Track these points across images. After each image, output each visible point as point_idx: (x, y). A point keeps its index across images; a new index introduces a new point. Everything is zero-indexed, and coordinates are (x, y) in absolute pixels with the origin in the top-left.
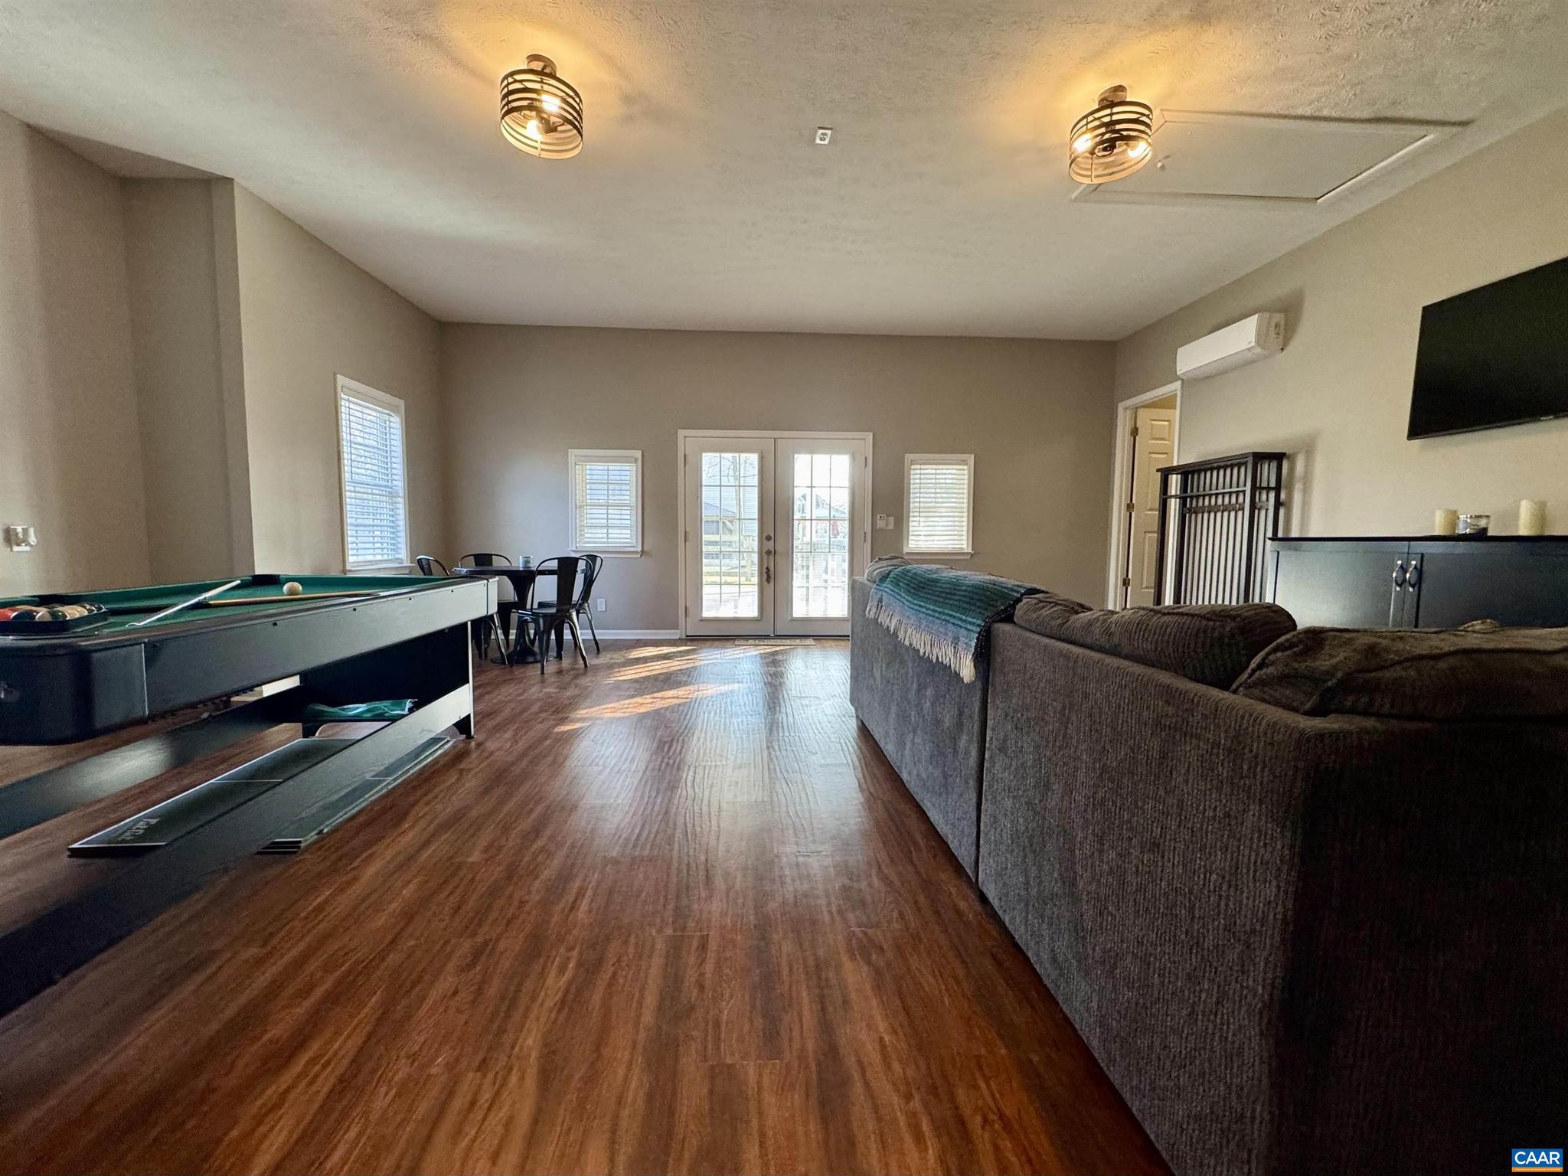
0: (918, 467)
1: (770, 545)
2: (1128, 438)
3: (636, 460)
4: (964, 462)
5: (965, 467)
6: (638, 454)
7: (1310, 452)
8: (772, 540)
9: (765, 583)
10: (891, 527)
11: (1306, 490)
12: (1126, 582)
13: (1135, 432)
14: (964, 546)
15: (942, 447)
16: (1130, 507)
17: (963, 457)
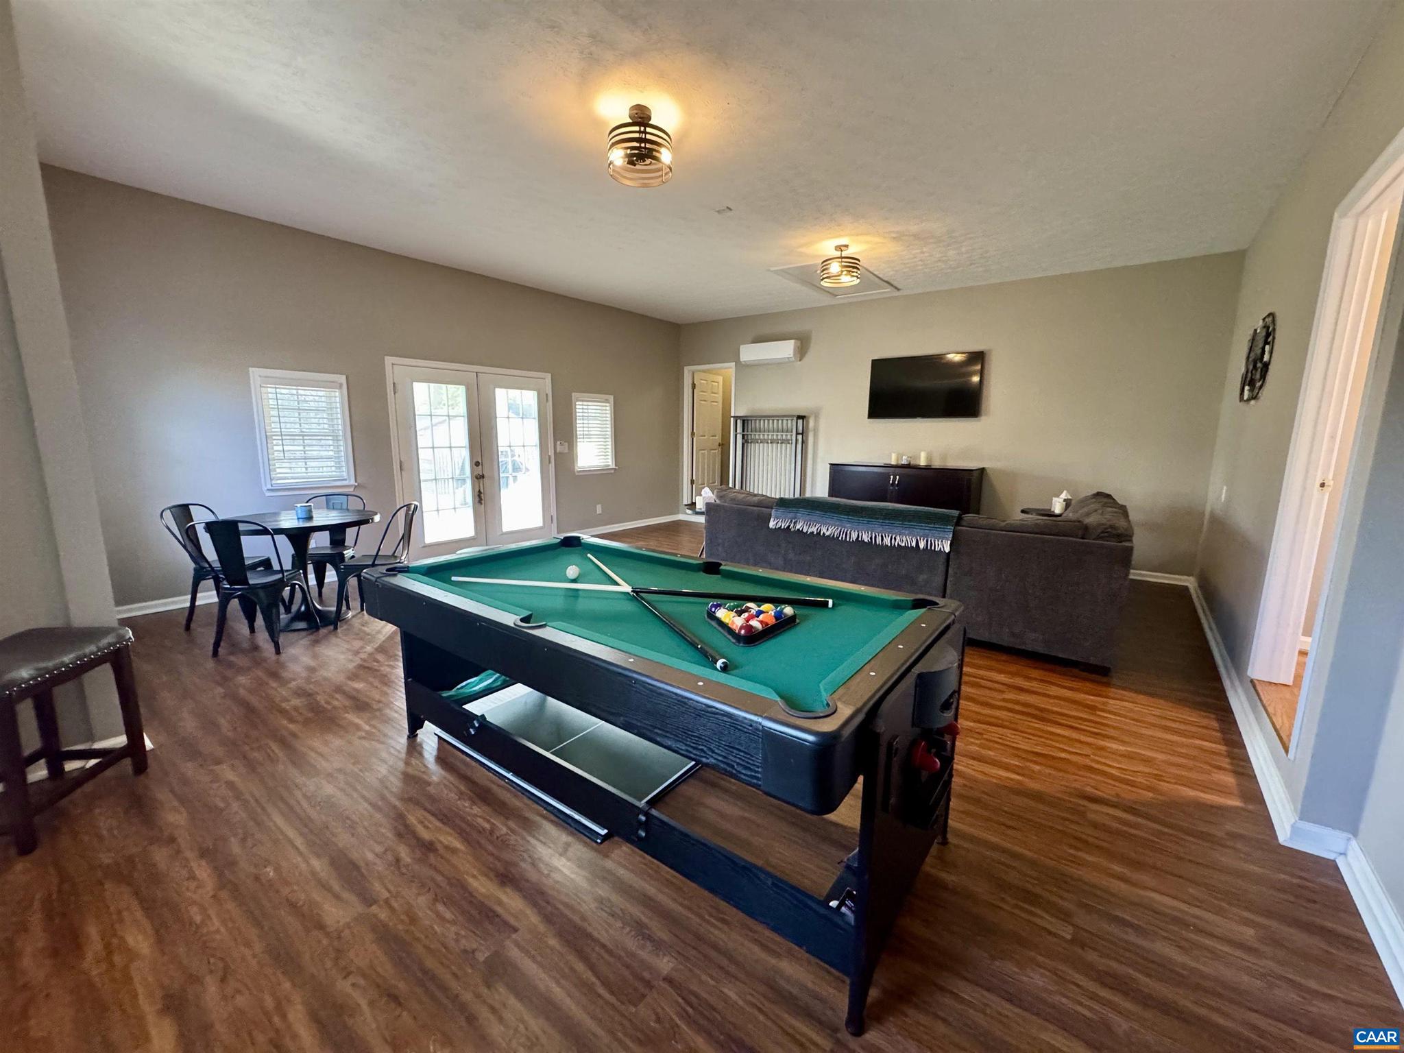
0: (581, 403)
1: (479, 470)
2: (691, 390)
3: (341, 386)
4: (607, 401)
5: (607, 404)
6: (343, 379)
7: (817, 417)
8: (480, 467)
9: (478, 505)
10: (566, 451)
11: (816, 436)
12: (692, 482)
13: (694, 386)
14: (610, 463)
15: (594, 389)
16: (693, 434)
17: (607, 397)
